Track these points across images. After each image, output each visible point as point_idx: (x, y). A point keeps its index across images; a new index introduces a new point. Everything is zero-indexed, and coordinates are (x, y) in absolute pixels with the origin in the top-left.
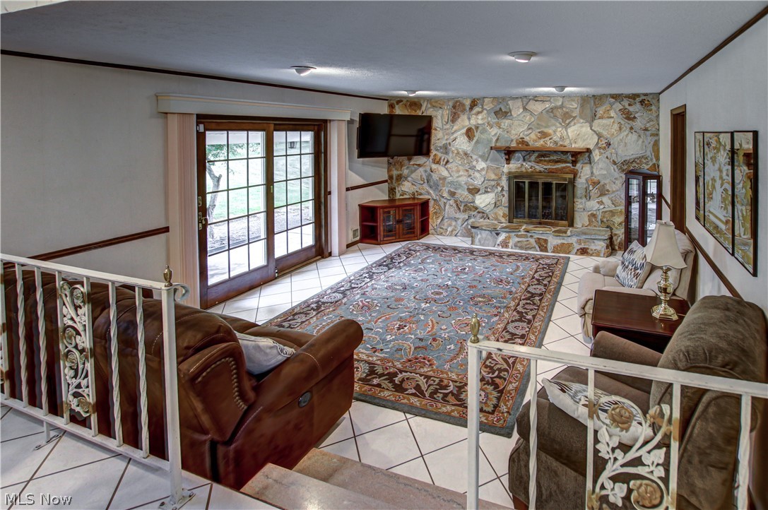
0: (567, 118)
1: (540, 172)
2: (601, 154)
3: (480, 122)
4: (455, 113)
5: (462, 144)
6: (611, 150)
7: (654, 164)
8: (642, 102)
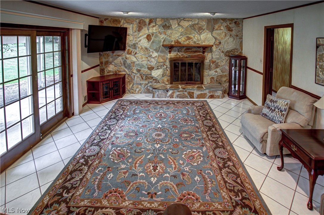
0: (200, 30)
1: (187, 57)
2: (216, 48)
3: (154, 31)
4: (140, 26)
5: (144, 43)
6: (221, 46)
7: (240, 52)
8: (235, 23)
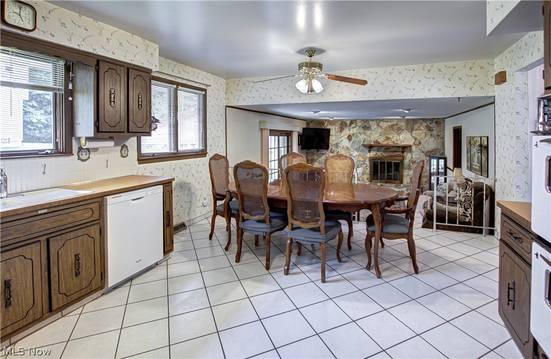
0: (399, 130)
1: (386, 157)
2: (416, 148)
3: (355, 132)
4: (342, 128)
5: (345, 143)
6: (420, 146)
7: (442, 153)
8: (436, 122)
